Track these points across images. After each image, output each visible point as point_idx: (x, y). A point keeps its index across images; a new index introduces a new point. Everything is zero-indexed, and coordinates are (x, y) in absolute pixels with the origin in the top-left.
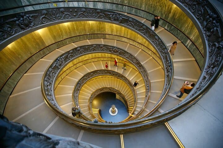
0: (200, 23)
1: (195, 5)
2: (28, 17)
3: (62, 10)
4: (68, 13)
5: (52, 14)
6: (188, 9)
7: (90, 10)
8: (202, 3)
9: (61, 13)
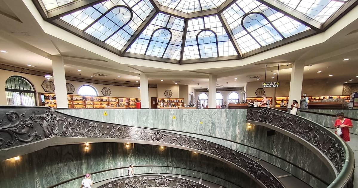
0: (320, 150)
1: (307, 132)
2: (162, 135)
3: (195, 140)
4: (199, 144)
5: (183, 140)
6: (302, 138)
7: (224, 149)
8: (314, 129)
9: (193, 142)
